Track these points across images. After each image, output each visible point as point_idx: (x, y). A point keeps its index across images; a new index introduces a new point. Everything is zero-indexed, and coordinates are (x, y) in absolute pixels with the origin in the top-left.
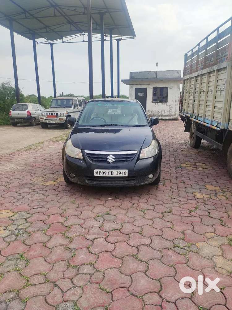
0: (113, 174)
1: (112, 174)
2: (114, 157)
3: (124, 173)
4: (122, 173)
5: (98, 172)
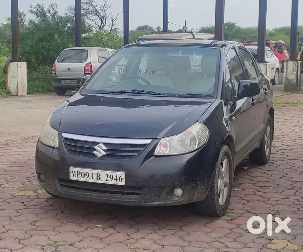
0: (100, 178)
1: (98, 178)
2: (105, 148)
3: (118, 179)
4: (115, 178)
5: (76, 172)
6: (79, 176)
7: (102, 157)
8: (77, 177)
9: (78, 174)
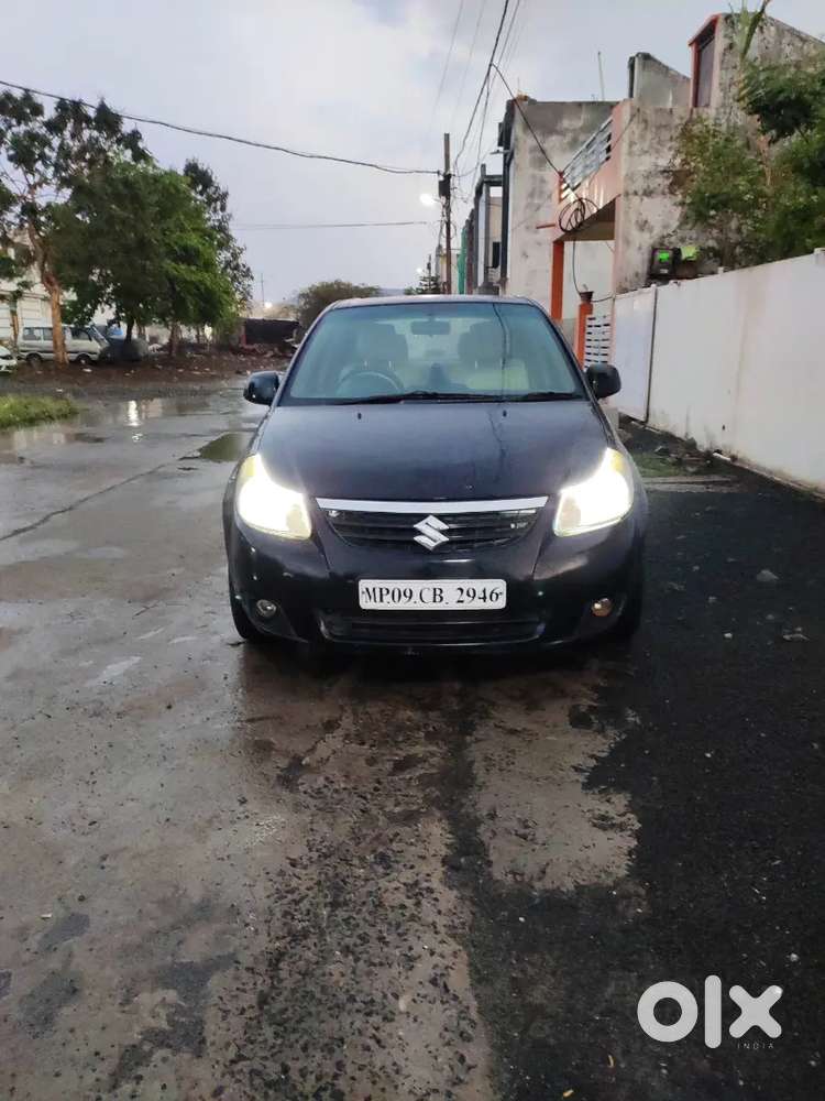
0: (442, 599)
1: (438, 598)
2: (447, 527)
3: (488, 595)
4: (479, 594)
5: (378, 591)
6: (387, 598)
7: (437, 547)
8: (381, 600)
9: (381, 595)
